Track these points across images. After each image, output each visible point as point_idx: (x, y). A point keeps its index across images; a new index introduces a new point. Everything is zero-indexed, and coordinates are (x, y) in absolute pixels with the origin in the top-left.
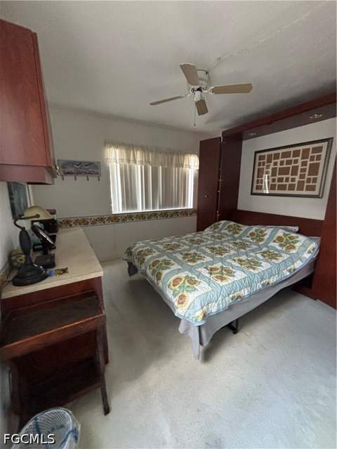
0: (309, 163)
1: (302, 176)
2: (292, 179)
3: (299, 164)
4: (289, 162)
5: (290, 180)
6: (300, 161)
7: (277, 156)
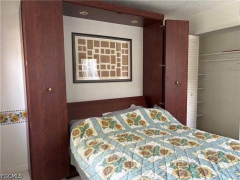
0: (122, 55)
1: (119, 65)
2: (112, 66)
3: (115, 54)
4: (108, 51)
5: (111, 67)
6: (116, 52)
7: (97, 44)
